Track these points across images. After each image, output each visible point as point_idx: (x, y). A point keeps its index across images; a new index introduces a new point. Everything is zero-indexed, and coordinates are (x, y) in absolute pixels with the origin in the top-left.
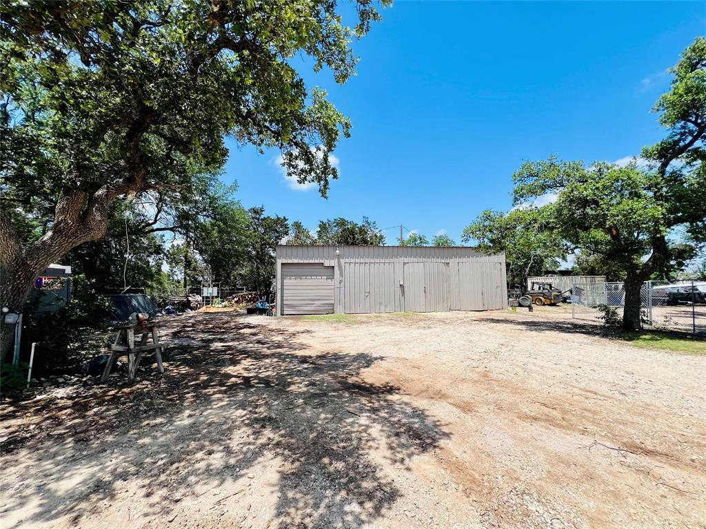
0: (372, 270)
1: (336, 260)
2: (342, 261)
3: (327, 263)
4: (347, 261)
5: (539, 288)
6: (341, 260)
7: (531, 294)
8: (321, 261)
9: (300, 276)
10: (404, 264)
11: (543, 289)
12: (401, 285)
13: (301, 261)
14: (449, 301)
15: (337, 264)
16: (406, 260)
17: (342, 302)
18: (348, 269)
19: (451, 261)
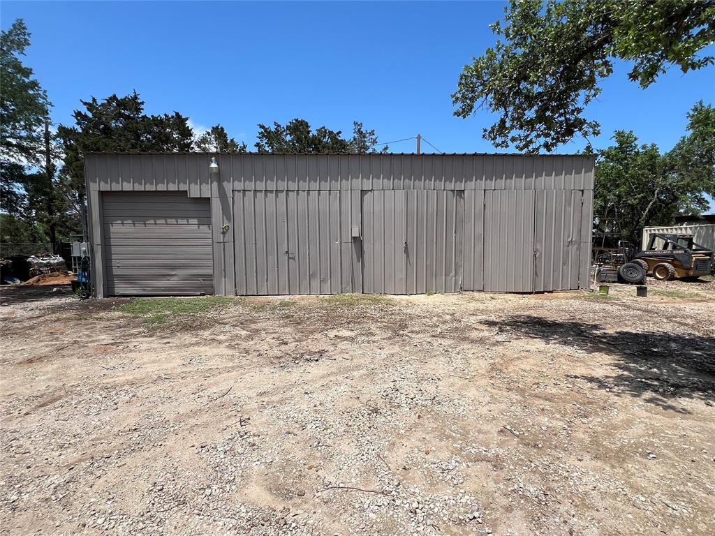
0: (292, 206)
1: (215, 185)
2: (228, 186)
3: (194, 191)
4: (239, 185)
5: (666, 246)
6: (225, 184)
7: (647, 258)
8: (183, 187)
9: (141, 218)
10: (363, 192)
11: (674, 247)
12: (354, 238)
13: (138, 187)
14: (461, 271)
15: (216, 193)
16: (367, 185)
17: (230, 270)
18: (242, 204)
19: (470, 186)
